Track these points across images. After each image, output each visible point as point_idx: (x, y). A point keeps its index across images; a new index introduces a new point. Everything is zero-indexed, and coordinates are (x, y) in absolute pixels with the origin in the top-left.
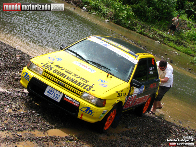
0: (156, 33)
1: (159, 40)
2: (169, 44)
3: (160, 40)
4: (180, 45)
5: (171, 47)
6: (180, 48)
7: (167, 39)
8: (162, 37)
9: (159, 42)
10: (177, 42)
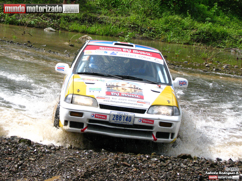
0: (41, 15)
1: (51, 26)
2: (71, 27)
3: (53, 25)
4: (92, 24)
5: (77, 31)
6: (93, 29)
7: (65, 20)
8: (54, 19)
9: (51, 29)
10: (86, 20)
